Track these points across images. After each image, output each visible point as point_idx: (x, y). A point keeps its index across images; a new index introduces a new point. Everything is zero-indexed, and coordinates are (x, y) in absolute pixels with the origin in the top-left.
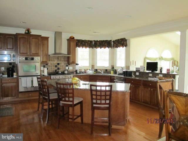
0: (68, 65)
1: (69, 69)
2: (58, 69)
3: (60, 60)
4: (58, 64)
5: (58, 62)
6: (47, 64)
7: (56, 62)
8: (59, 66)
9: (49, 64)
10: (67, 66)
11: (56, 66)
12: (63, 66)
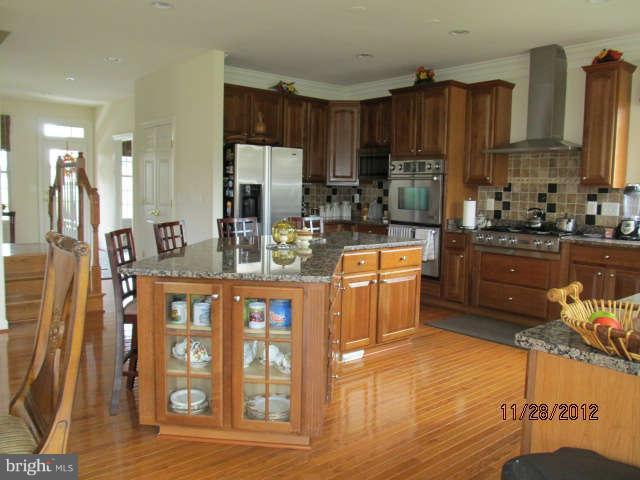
0: (599, 195)
1: (599, 212)
2: (552, 208)
3: (562, 173)
4: (553, 188)
5: (553, 181)
6: (508, 189)
7: (543, 179)
8: (553, 198)
9: (515, 189)
10: (592, 198)
11: (542, 198)
12: (571, 197)
